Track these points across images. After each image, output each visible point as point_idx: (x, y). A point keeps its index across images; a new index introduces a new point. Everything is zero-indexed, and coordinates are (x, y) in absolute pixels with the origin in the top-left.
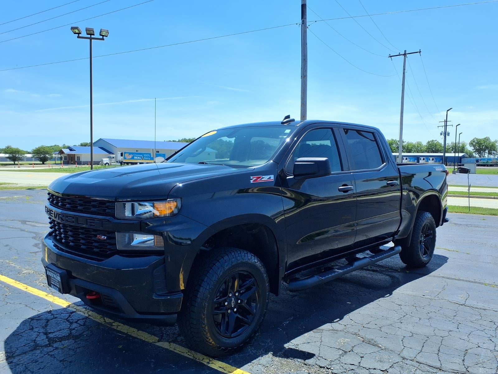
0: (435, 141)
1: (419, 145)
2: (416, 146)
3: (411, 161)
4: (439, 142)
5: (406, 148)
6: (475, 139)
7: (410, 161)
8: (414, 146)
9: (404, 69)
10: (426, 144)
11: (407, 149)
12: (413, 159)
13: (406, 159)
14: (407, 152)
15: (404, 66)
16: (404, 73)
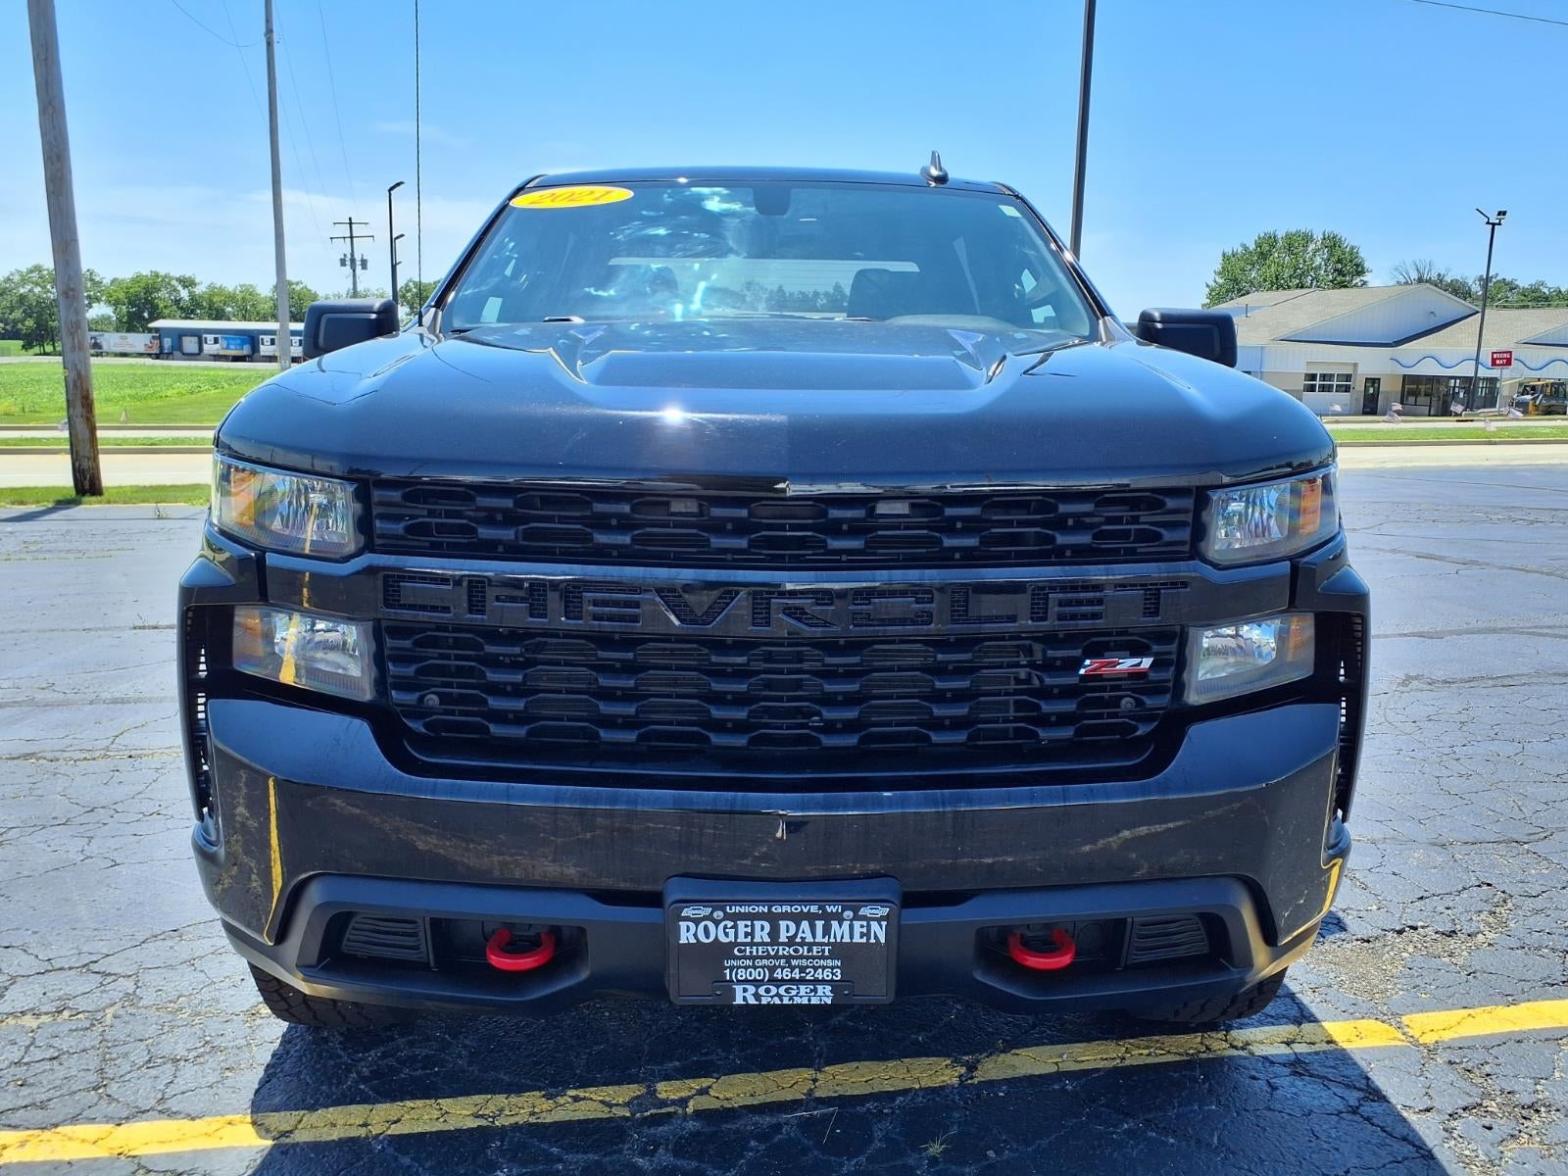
0: (297, 284)
1: (248, 297)
2: (239, 297)
3: (232, 347)
4: (309, 287)
5: (204, 304)
6: (411, 284)
7: (228, 348)
8: (231, 298)
9: (269, 31)
10: (271, 295)
11: (210, 309)
12: (238, 342)
13: (216, 341)
14: (211, 318)
15: (268, 21)
16: (269, 44)
